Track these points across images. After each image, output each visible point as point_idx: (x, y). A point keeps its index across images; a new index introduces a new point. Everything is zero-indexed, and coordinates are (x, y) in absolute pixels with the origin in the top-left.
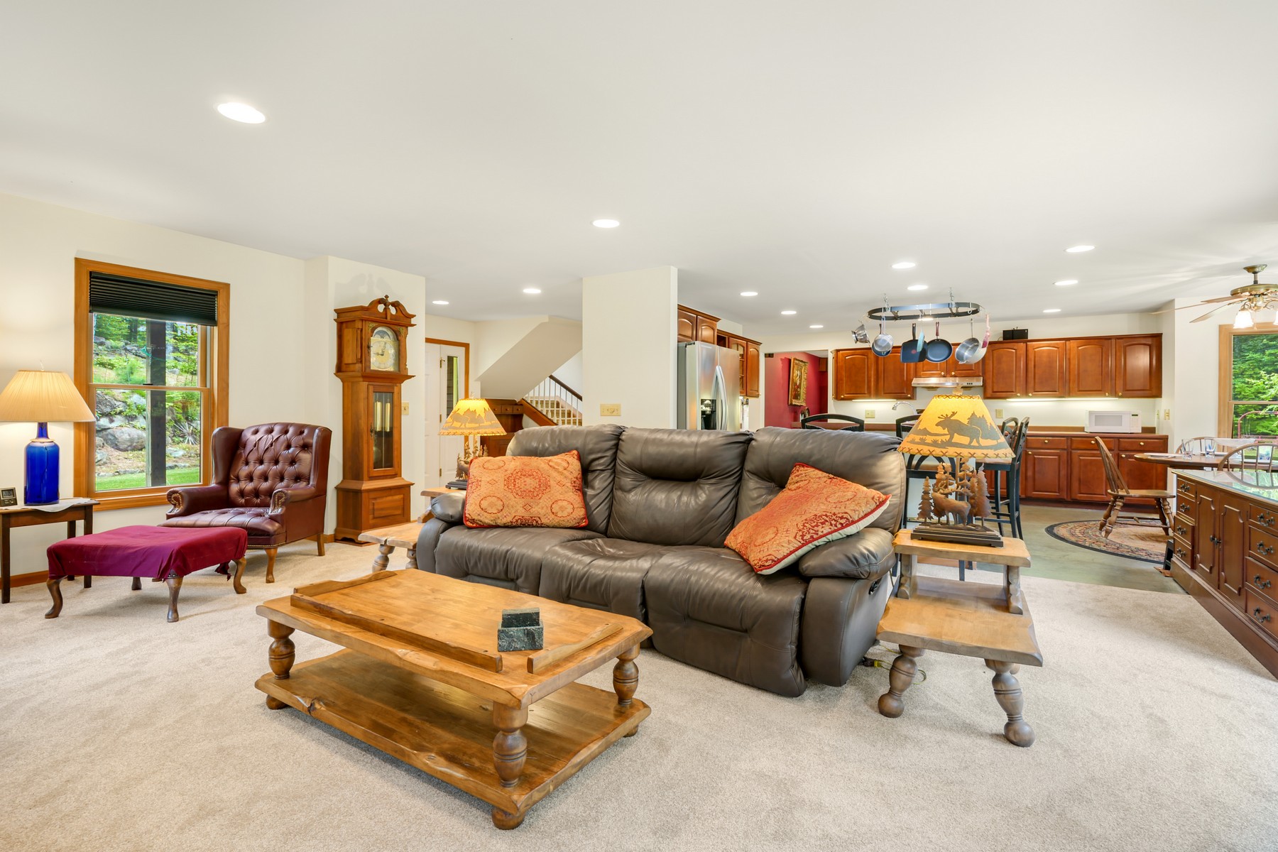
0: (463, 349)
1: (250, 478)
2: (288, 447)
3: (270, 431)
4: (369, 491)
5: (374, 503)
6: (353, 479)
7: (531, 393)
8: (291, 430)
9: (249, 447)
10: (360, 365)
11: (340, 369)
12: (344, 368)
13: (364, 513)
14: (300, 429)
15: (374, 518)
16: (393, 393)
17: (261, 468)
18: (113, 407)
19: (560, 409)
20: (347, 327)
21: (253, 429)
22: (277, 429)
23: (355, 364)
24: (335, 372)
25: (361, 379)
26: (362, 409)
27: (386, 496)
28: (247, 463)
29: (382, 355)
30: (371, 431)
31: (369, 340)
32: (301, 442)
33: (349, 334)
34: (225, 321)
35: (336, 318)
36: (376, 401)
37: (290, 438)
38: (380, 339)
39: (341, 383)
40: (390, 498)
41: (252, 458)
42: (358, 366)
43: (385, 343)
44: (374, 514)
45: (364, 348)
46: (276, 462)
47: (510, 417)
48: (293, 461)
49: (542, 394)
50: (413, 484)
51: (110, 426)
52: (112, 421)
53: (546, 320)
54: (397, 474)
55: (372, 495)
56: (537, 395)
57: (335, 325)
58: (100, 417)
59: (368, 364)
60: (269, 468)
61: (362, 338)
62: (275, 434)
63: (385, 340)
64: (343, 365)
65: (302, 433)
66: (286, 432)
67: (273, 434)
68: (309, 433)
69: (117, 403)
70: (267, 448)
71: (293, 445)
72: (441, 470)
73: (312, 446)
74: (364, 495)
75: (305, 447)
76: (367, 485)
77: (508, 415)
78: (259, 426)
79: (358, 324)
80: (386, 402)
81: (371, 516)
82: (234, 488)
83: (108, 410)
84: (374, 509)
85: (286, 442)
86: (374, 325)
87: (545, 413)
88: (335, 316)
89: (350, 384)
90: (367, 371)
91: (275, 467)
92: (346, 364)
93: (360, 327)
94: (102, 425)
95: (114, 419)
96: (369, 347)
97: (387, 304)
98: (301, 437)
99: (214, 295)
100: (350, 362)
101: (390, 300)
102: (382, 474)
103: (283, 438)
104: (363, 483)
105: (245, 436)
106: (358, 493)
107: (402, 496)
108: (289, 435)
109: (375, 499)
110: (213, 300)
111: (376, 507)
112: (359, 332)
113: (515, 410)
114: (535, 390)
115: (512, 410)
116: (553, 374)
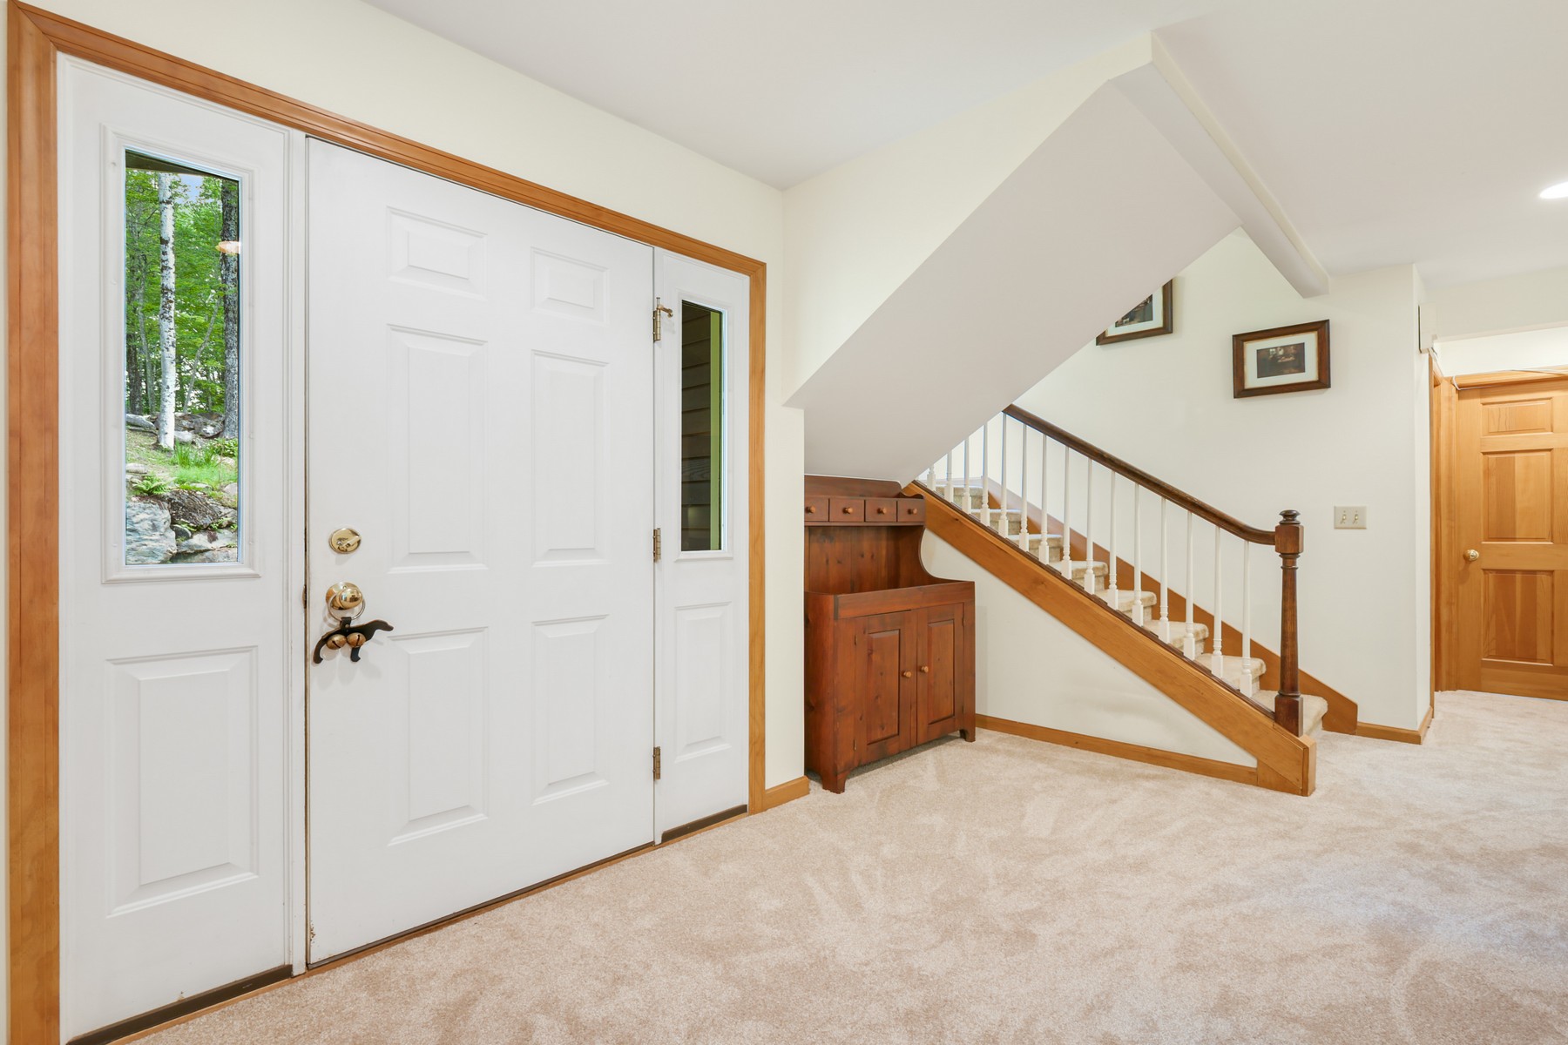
0: (742, 282)
18: (216, 516)
19: (1004, 511)
47: (884, 534)
51: (209, 546)
52: (213, 539)
58: (193, 533)
69: (224, 511)
72: (657, 752)
77: (879, 528)
83: (207, 521)
87: (986, 522)
94: (196, 546)
95: (218, 535)
113: (890, 514)
114: (957, 453)
115: (880, 512)
116: (1014, 403)
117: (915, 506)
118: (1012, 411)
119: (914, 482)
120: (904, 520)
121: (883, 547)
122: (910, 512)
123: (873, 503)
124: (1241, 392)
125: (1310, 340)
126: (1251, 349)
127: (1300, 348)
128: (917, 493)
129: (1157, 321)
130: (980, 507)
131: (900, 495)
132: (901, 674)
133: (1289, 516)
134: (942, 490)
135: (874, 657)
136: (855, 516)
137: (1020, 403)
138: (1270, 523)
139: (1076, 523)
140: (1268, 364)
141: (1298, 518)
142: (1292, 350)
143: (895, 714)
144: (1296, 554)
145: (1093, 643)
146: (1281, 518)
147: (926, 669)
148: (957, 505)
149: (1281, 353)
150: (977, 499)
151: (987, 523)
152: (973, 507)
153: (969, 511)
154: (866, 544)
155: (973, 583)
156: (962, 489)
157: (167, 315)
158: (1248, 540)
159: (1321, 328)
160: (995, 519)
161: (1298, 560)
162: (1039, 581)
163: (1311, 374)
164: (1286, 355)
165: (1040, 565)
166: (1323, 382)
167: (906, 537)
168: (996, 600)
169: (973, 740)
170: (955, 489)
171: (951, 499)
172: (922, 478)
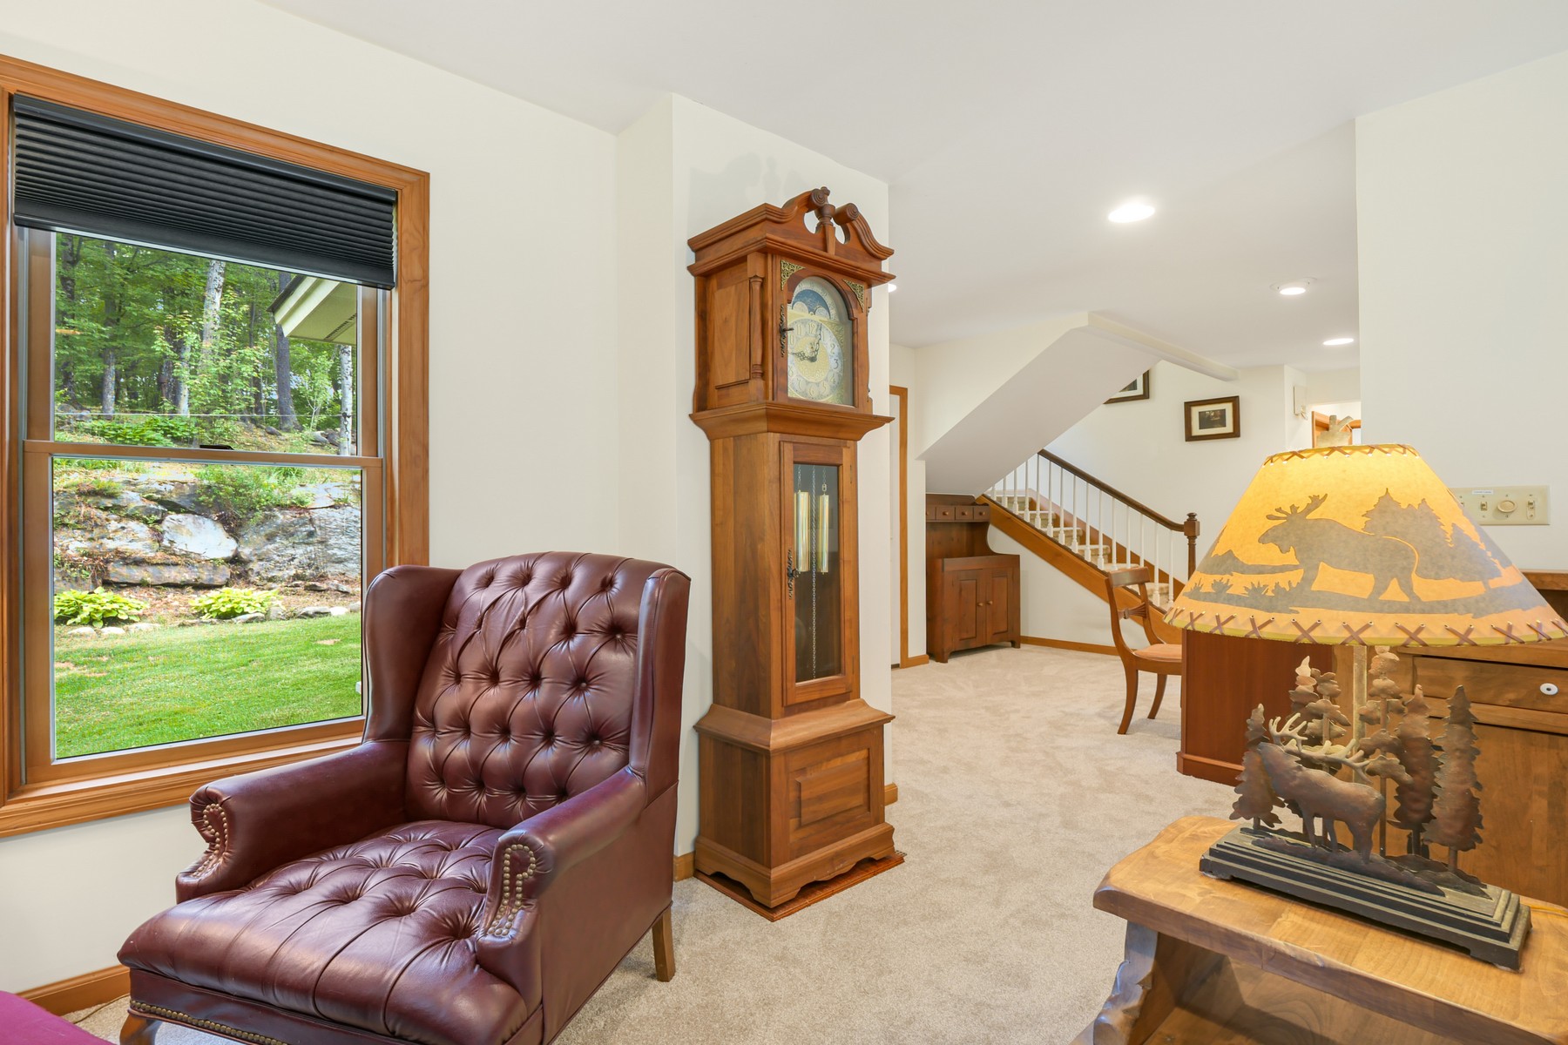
1: (462, 723)
2: (569, 630)
3: (523, 579)
4: (789, 750)
5: (799, 785)
6: (739, 708)
7: (999, 486)
8: (579, 575)
9: (466, 627)
10: (760, 383)
11: (704, 402)
12: (714, 396)
13: (776, 818)
14: (604, 573)
15: (800, 826)
16: (838, 466)
17: (492, 697)
19: (1038, 512)
20: (720, 286)
21: (482, 571)
22: (541, 571)
23: (745, 382)
24: (691, 411)
25: (763, 425)
26: (767, 512)
27: (829, 760)
28: (458, 678)
29: (813, 359)
30: (790, 575)
31: (783, 310)
32: (604, 617)
33: (727, 300)
34: (417, 272)
35: (693, 262)
36: (796, 490)
37: (575, 604)
38: (807, 315)
39: (707, 443)
40: (838, 762)
41: (472, 661)
42: (756, 385)
43: (820, 328)
44: (800, 816)
45: (772, 334)
46: (535, 680)
47: (965, 527)
48: (580, 679)
49: (1021, 486)
50: (890, 719)
53: (1084, 322)
54: (850, 693)
55: (796, 762)
56: (1010, 487)
57: (690, 281)
59: (781, 380)
60: (512, 699)
61: (763, 306)
62: (533, 592)
63: (817, 318)
64: (712, 388)
65: (607, 584)
66: (565, 582)
67: (529, 588)
68: (626, 586)
70: (512, 634)
71: (581, 627)
73: (635, 630)
74: (776, 764)
75: (617, 631)
76: (784, 734)
77: (961, 524)
78: (497, 561)
79: (755, 266)
80: (820, 493)
81: (793, 822)
82: (424, 749)
84: (799, 801)
85: (562, 616)
86: (796, 268)
87: (1027, 519)
88: (690, 257)
89: (730, 443)
90: (780, 400)
91: (530, 696)
92: (719, 388)
93: (760, 274)
96: (783, 331)
97: (827, 211)
98: (603, 598)
99: (390, 203)
100: (732, 379)
101: (836, 201)
102: (816, 696)
103: (555, 600)
104: (769, 728)
105: (461, 591)
106: (758, 757)
107: (864, 753)
108: (570, 592)
109: (802, 771)
110: (387, 216)
111: (805, 795)
112: (757, 287)
113: (969, 515)
114: (1010, 477)
115: (963, 514)
116: (1045, 448)
117: (984, 510)
118: (1043, 453)
119: (983, 495)
120: (978, 519)
121: (964, 535)
122: (981, 514)
123: (960, 509)
124: (1190, 437)
125: (1228, 407)
126: (1195, 411)
127: (1223, 412)
128: (984, 503)
129: (1140, 391)
130: (1024, 510)
131: (974, 504)
132: (977, 605)
133: (1192, 516)
134: (1000, 499)
135: (963, 593)
136: (950, 517)
137: (1048, 448)
138: (1181, 519)
139: (1091, 522)
140: (1206, 421)
141: (1196, 517)
142: (1219, 413)
143: (974, 626)
144: (1195, 537)
145: (1089, 590)
146: (1188, 517)
147: (991, 602)
148: (1010, 509)
149: (1212, 414)
150: (1022, 503)
151: (1028, 521)
152: (1020, 510)
153: (1017, 512)
154: (954, 533)
155: (1018, 556)
156: (1013, 498)
157: (347, 350)
158: (1171, 529)
159: (1234, 400)
160: (1033, 517)
161: (1196, 540)
162: (1058, 555)
163: (1229, 428)
164: (1215, 416)
165: (1060, 545)
166: (1236, 434)
167: (978, 529)
168: (1034, 568)
169: (1019, 647)
170: (1009, 498)
171: (1006, 505)
172: (988, 492)
